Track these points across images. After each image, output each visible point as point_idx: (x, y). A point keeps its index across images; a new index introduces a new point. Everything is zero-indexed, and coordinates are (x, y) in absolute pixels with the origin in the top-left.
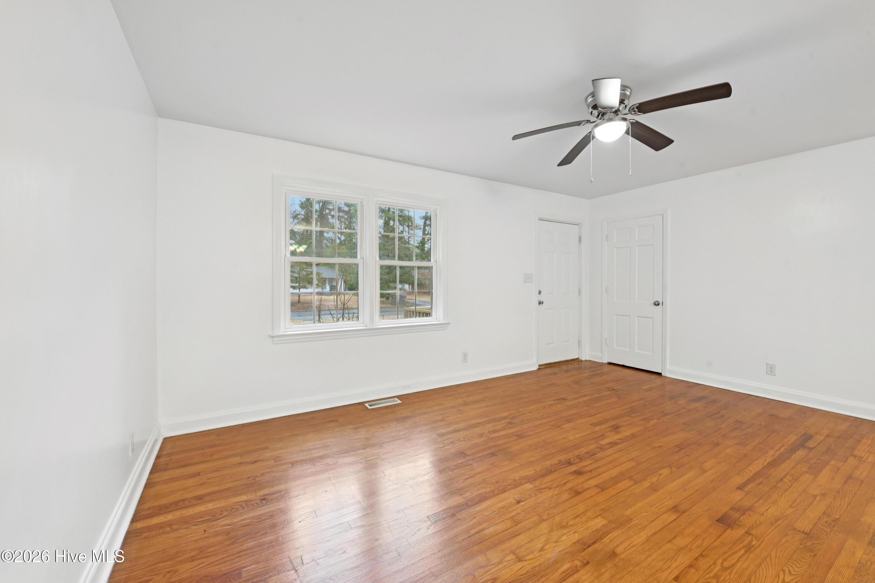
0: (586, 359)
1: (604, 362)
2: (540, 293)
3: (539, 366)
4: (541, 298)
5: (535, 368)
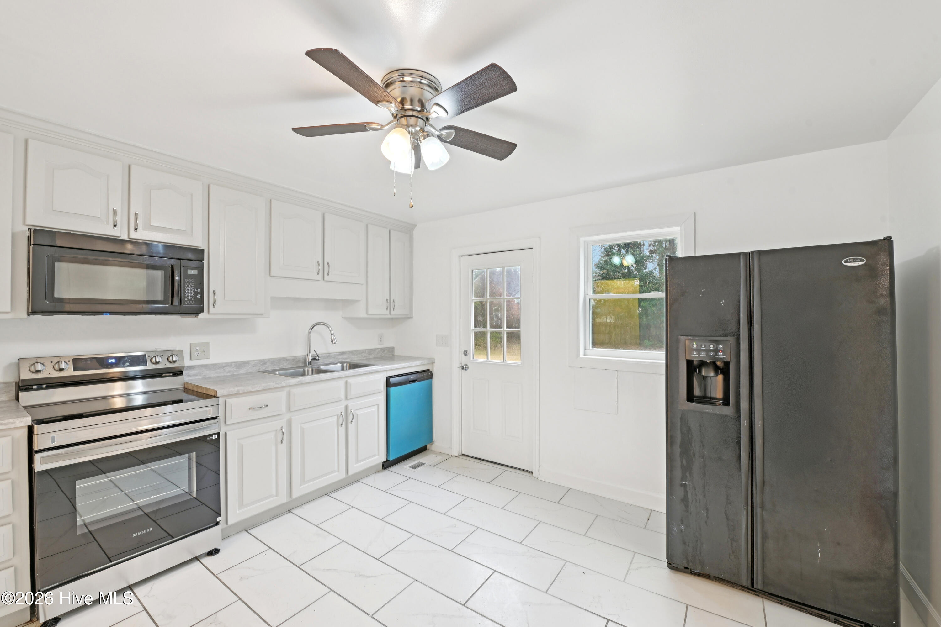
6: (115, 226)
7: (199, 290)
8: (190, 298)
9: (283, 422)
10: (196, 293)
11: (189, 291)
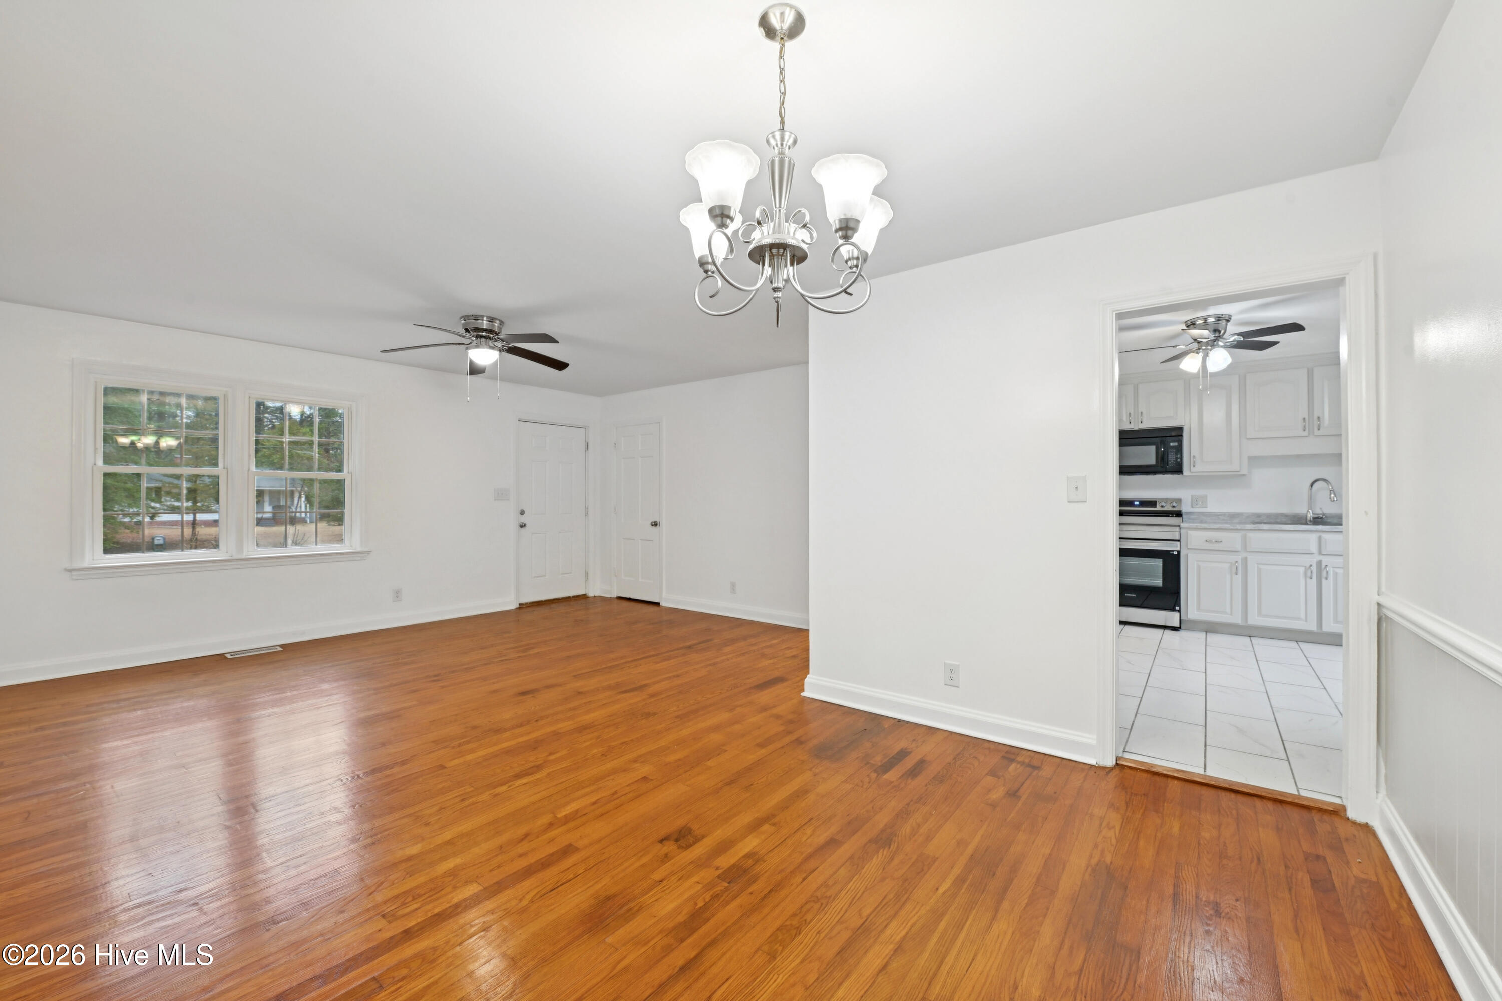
0: (596, 595)
1: (613, 597)
2: (522, 513)
3: (520, 604)
4: (523, 519)
5: (513, 606)
6: (1130, 423)
7: (1179, 456)
8: (1172, 462)
9: (1239, 558)
10: (1177, 458)
11: (1172, 458)
